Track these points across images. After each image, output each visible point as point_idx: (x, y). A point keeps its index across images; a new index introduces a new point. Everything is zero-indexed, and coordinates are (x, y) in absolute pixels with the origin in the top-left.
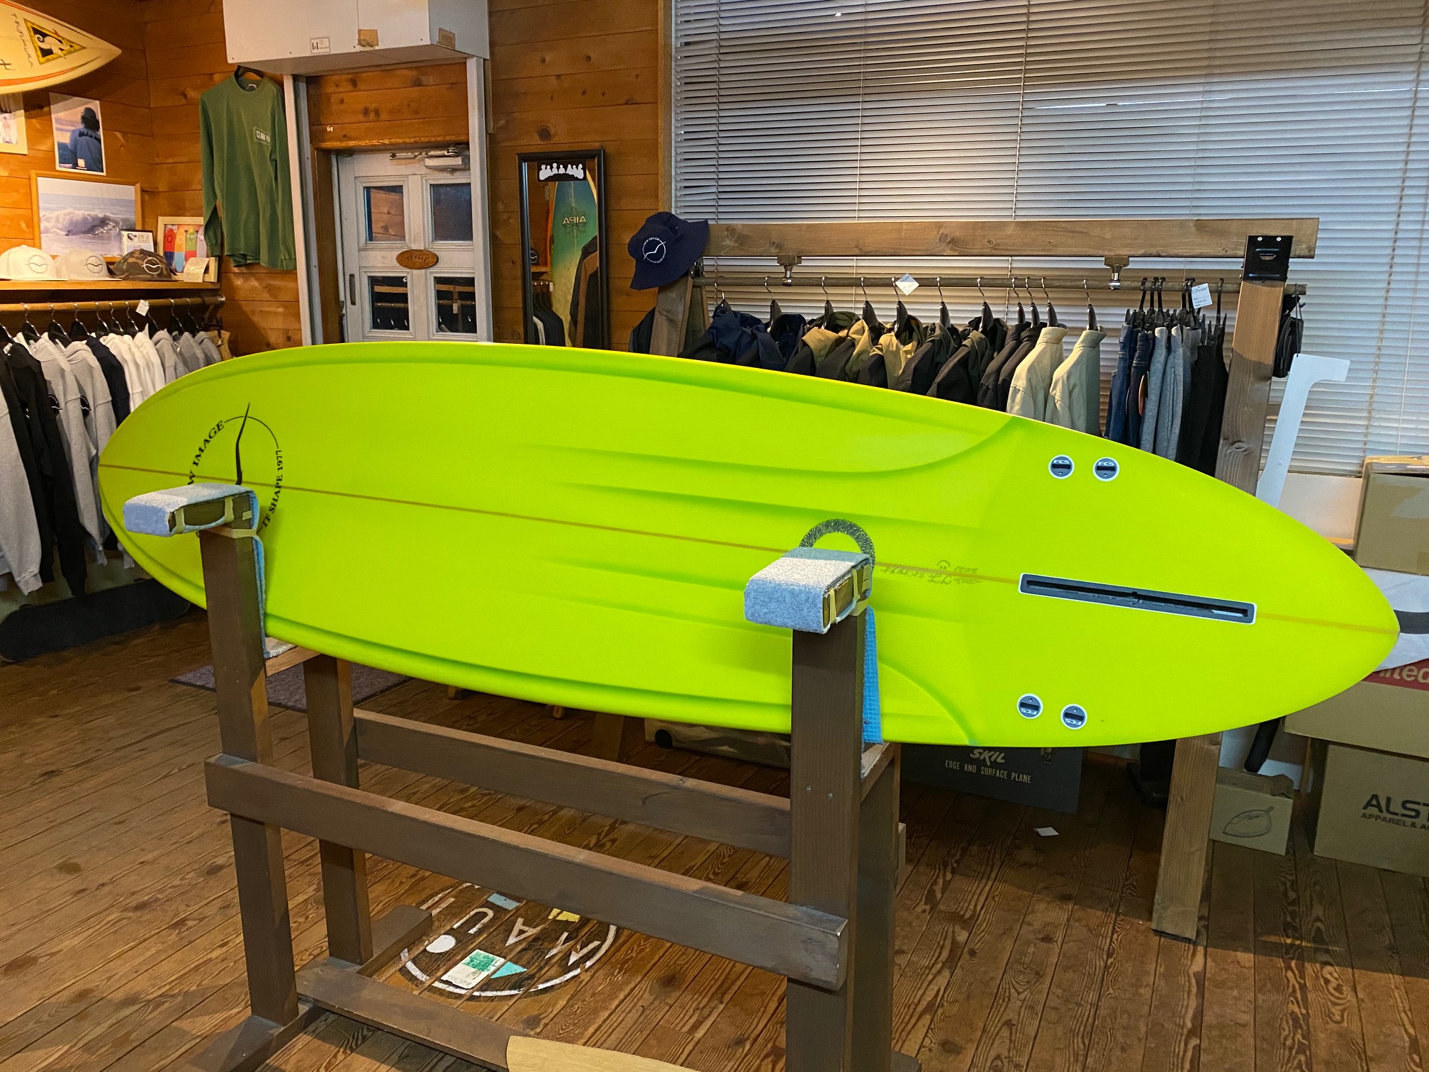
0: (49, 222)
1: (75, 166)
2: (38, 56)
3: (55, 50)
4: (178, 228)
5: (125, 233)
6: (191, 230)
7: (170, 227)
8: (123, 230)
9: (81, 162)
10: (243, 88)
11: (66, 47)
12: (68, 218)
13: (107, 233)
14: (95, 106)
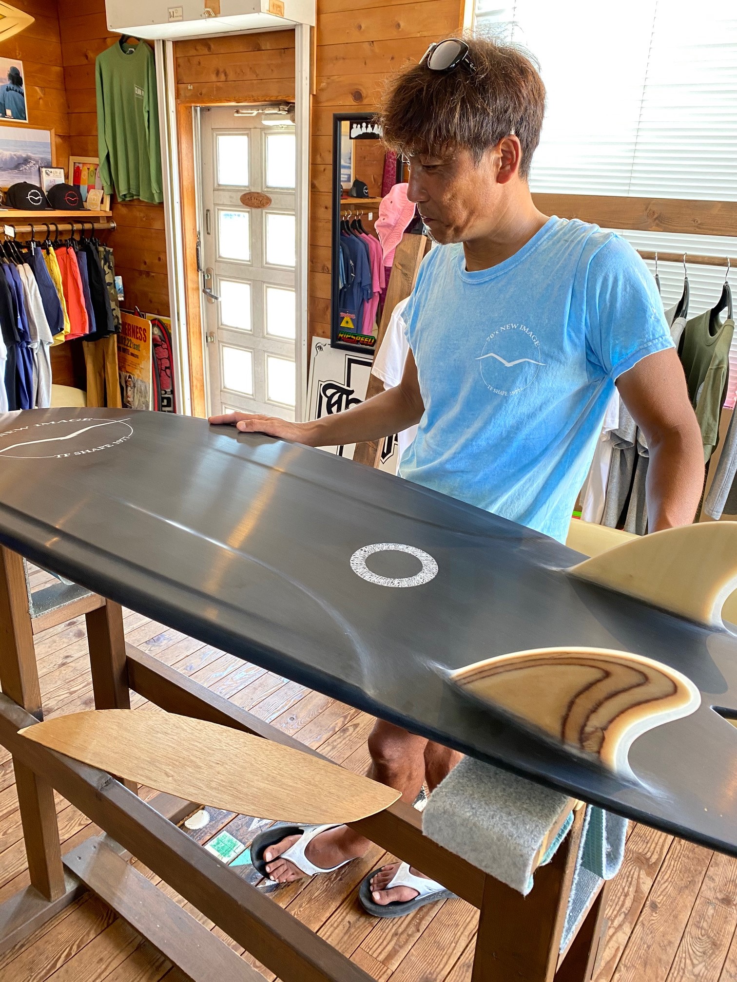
4: (83, 166)
5: (44, 170)
6: (92, 168)
7: (77, 165)
8: (42, 167)
10: (125, 52)
13: (30, 169)
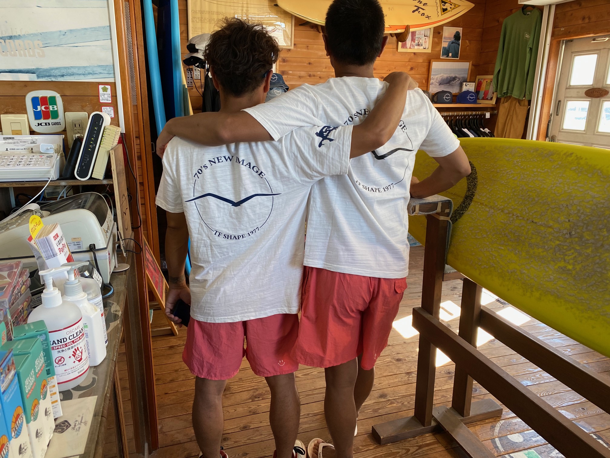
0: (434, 80)
1: (448, 56)
2: (441, 12)
3: (449, 9)
4: (484, 81)
6: (489, 81)
7: (481, 80)
8: (463, 82)
9: (450, 55)
10: (524, 15)
11: (453, 7)
12: (441, 78)
13: (455, 83)
14: (460, 30)
